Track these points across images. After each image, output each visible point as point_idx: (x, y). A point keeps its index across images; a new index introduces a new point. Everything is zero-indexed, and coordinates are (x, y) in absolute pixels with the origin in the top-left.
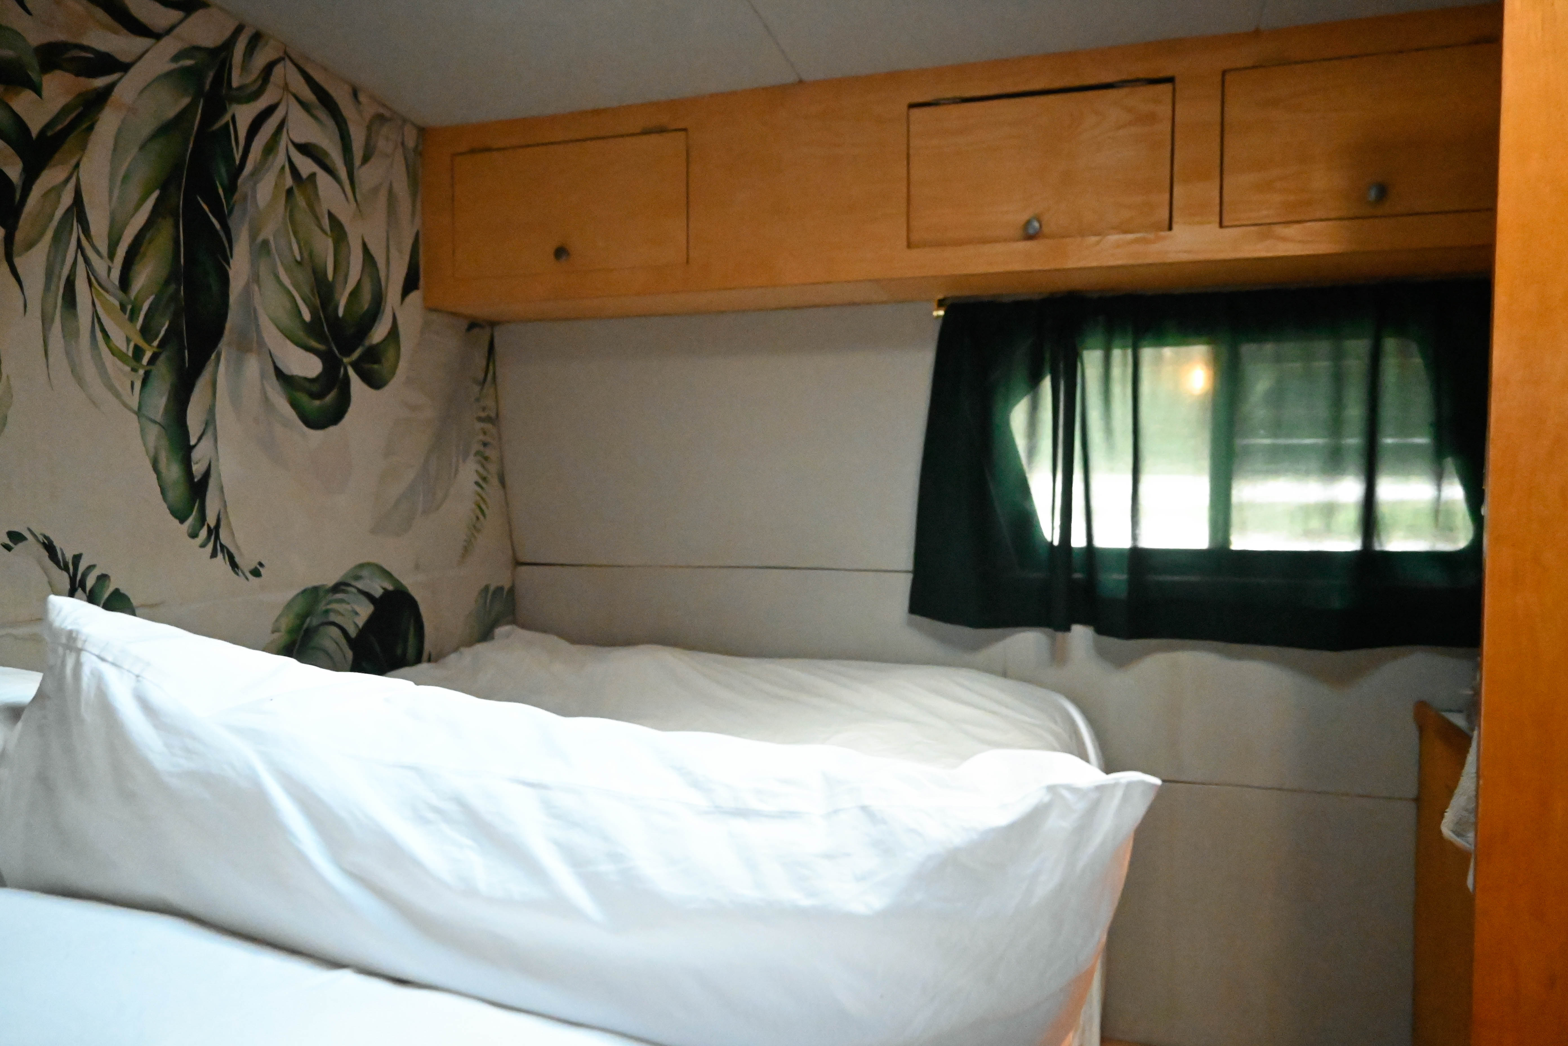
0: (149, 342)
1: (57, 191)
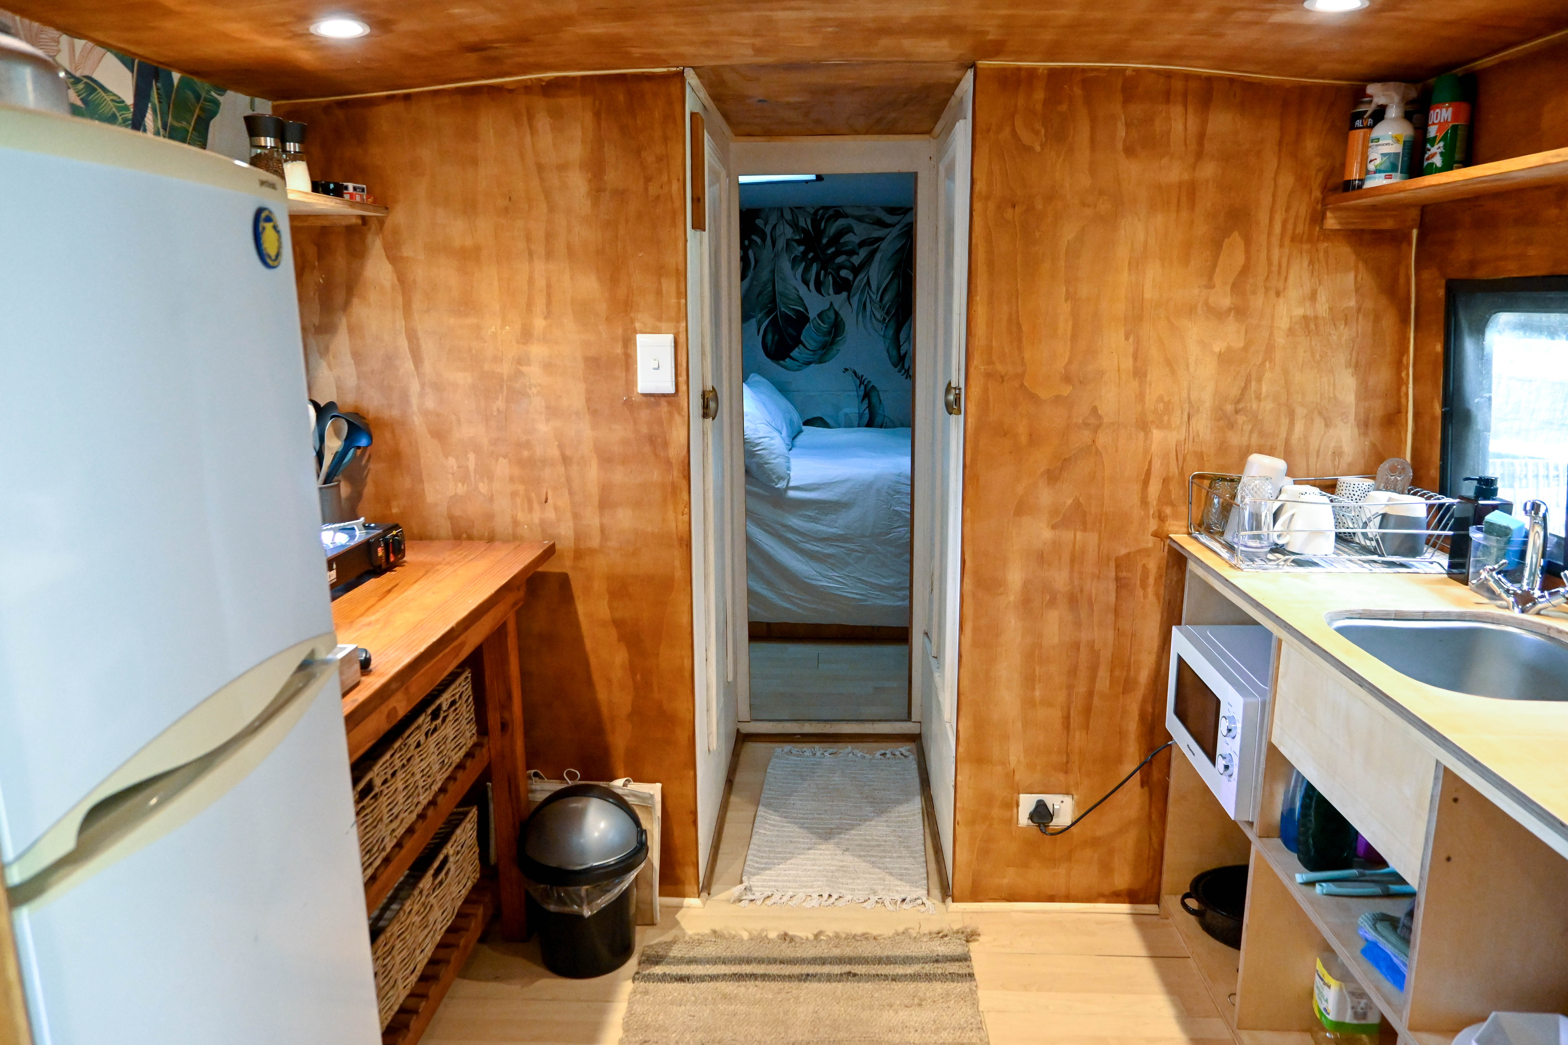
0: (888, 315)
1: (863, 279)
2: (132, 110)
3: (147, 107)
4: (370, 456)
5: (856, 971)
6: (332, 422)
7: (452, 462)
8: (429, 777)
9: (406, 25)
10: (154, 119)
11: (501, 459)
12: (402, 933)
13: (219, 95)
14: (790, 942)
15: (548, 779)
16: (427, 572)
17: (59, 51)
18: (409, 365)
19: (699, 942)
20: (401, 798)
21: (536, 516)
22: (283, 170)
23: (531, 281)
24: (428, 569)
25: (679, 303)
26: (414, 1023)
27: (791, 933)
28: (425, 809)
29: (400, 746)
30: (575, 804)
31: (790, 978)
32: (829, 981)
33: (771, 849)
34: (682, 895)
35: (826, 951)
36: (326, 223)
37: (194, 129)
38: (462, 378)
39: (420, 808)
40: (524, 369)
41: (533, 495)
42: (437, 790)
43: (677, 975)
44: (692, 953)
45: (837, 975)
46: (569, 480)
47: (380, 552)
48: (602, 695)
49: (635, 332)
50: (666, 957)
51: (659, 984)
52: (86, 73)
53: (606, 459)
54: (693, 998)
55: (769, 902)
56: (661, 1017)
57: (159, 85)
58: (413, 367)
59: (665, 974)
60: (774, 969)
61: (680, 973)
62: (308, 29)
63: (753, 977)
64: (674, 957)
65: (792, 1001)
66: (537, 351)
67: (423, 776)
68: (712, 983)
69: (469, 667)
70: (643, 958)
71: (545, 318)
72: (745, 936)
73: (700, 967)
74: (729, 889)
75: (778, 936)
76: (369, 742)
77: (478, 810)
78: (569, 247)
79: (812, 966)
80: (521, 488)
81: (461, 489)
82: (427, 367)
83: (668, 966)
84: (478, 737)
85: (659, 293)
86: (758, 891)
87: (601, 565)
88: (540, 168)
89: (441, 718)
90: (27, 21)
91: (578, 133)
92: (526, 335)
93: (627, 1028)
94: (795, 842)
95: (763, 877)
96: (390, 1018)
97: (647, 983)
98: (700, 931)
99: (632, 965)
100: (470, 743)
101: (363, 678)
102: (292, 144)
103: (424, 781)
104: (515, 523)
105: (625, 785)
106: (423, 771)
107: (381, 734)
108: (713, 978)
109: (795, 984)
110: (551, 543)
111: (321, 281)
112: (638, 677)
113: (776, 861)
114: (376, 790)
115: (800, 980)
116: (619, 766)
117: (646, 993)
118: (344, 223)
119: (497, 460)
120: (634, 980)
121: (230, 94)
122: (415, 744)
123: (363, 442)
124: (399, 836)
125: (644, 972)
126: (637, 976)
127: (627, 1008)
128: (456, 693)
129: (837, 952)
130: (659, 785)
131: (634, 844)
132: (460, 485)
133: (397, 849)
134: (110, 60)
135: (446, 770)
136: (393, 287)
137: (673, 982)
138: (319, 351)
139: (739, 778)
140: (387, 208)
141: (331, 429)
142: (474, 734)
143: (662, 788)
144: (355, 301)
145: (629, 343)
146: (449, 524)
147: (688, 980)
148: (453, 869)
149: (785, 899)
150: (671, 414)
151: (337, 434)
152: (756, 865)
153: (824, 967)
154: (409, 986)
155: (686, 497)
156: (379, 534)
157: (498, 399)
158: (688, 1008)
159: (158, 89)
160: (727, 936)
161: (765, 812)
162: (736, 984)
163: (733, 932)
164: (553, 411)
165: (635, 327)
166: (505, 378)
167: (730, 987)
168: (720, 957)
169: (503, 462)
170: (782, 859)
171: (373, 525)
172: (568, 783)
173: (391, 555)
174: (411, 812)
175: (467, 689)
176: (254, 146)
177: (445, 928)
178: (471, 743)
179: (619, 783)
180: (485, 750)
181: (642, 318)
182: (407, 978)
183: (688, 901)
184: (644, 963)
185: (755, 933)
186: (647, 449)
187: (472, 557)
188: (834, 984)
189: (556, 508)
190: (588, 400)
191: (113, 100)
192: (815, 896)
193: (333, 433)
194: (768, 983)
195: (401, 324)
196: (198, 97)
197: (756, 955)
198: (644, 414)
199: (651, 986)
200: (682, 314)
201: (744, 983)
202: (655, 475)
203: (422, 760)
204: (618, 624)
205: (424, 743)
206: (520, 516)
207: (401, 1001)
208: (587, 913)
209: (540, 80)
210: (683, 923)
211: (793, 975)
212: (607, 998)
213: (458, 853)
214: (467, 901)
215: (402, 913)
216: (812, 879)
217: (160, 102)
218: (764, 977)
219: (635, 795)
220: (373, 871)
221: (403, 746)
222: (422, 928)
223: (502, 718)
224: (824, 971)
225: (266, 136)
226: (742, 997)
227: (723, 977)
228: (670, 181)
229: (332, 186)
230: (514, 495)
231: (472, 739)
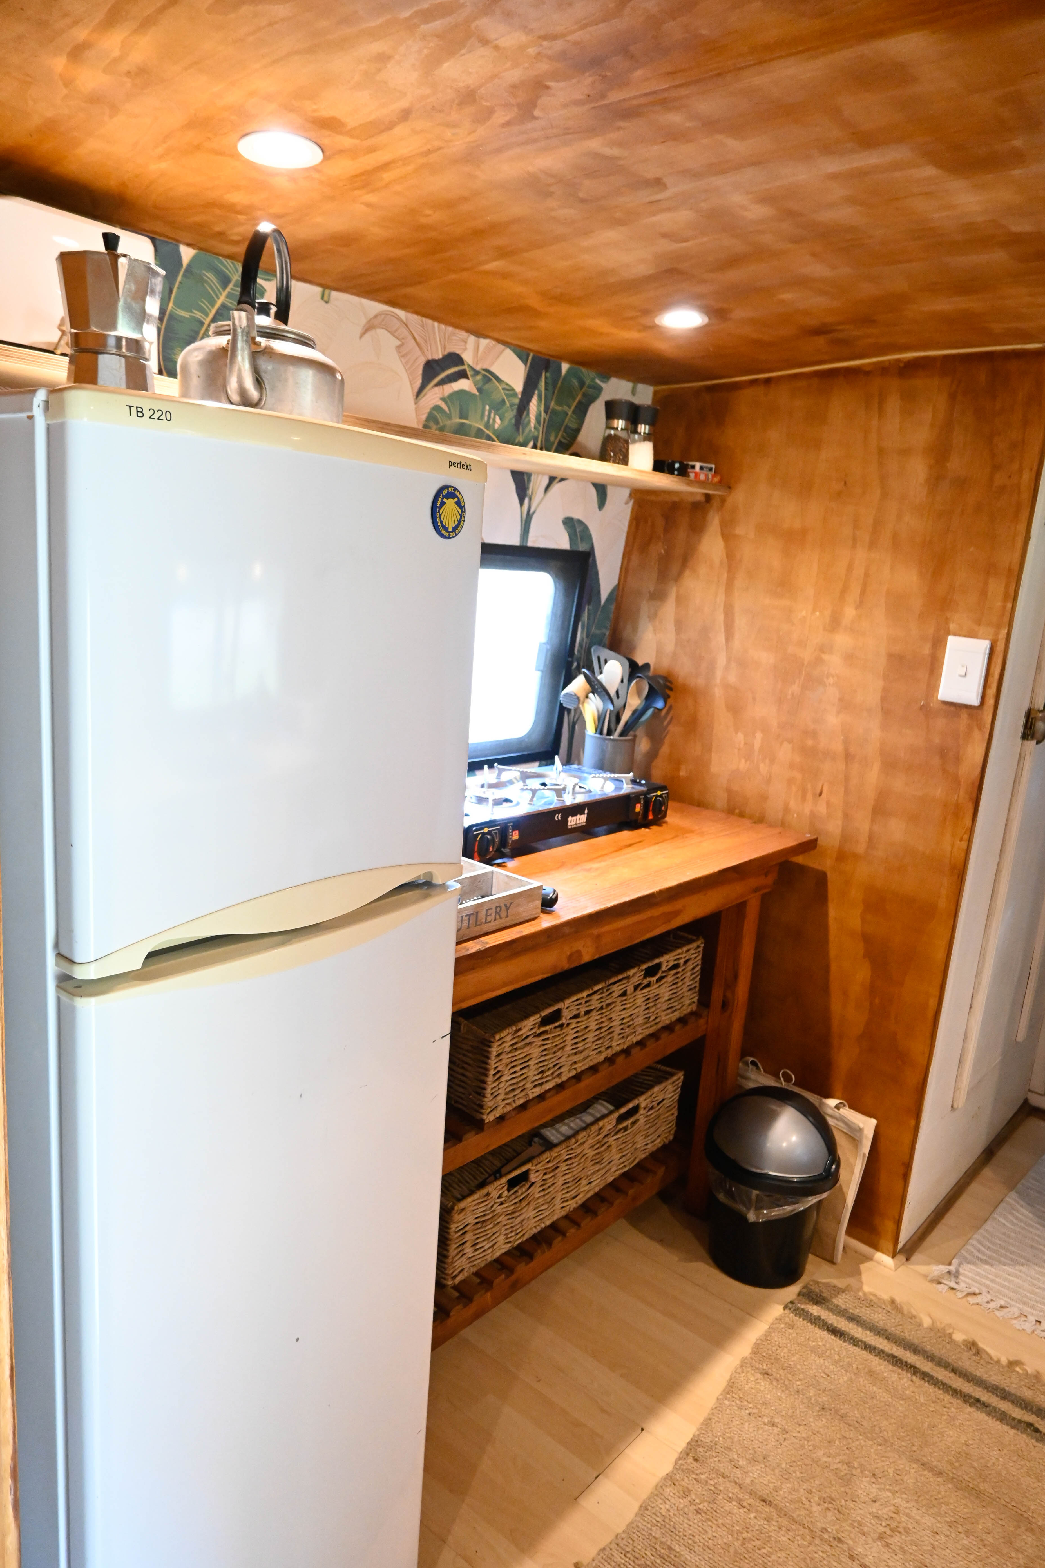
2: (520, 396)
3: (533, 393)
4: (671, 719)
5: (1040, 1427)
6: (636, 682)
7: (740, 737)
8: (629, 1026)
9: (740, 313)
10: (538, 404)
11: (786, 744)
12: (571, 1158)
13: (603, 382)
14: (974, 1355)
15: (765, 1071)
16: (677, 836)
17: (465, 349)
18: (722, 638)
19: (871, 1303)
20: (591, 1036)
21: (807, 809)
22: (627, 450)
23: (850, 568)
24: (681, 833)
25: (1004, 607)
26: (558, 1242)
27: (981, 1345)
28: (617, 1055)
29: (602, 988)
30: (773, 1106)
31: (956, 1393)
32: (1001, 1420)
33: (1003, 1244)
34: (876, 1247)
35: (1014, 1386)
36: (676, 499)
37: (574, 412)
38: (766, 658)
39: (610, 1053)
40: (825, 657)
41: (809, 786)
42: (634, 1042)
43: (832, 1325)
44: (858, 1311)
45: (1014, 1419)
46: (847, 779)
47: (638, 808)
48: (836, 1006)
49: (949, 633)
50: (828, 1301)
51: (809, 1324)
52: (485, 367)
53: (890, 764)
54: (837, 1357)
55: (972, 1300)
56: (795, 1358)
57: (548, 375)
58: (724, 640)
59: (819, 1318)
60: (941, 1374)
61: (835, 1325)
62: (654, 322)
63: (914, 1370)
64: (837, 1306)
65: (945, 1417)
66: (842, 640)
67: (622, 1024)
68: (864, 1352)
69: (703, 938)
70: (805, 1291)
71: (856, 608)
72: (927, 1322)
73: (860, 1329)
74: (929, 1264)
75: (964, 1341)
76: (545, 974)
77: (684, 1075)
78: (895, 536)
79: (990, 1394)
80: (798, 776)
81: (743, 765)
82: (736, 643)
83: (827, 1312)
84: (698, 1006)
85: (984, 593)
86: (965, 1282)
87: (862, 872)
88: (881, 452)
89: (657, 977)
90: (443, 326)
91: (927, 416)
92: (834, 624)
93: (757, 1349)
94: (1037, 1249)
95: (979, 1270)
96: (539, 1229)
97: (797, 1318)
98: (878, 1293)
99: (791, 1292)
100: (686, 1010)
101: (543, 915)
102: (643, 426)
103: (622, 1029)
104: (787, 810)
105: (837, 1107)
106: (623, 1019)
107: (558, 971)
108: (869, 1348)
109: (957, 1402)
110: (814, 837)
111: (663, 551)
112: (877, 1001)
113: (1002, 1259)
114: (564, 1021)
115: (965, 1401)
116: (838, 1087)
117: (792, 1326)
118: (691, 499)
119: (782, 743)
120: (785, 1307)
121: (614, 381)
122: (621, 992)
123: (660, 704)
124: (579, 1070)
125: (799, 1305)
126: (790, 1305)
127: (766, 1331)
128: (681, 958)
129: (1027, 1394)
130: (874, 1122)
131: (819, 1170)
132: (743, 761)
133: (574, 1081)
134: (509, 355)
135: (651, 1027)
136: (721, 563)
137: (824, 1330)
138: (649, 617)
139: (1006, 1152)
140: (730, 488)
141: (635, 688)
142: (694, 1002)
143: (877, 1127)
144: (687, 573)
145: (939, 645)
146: (726, 795)
147: (841, 1336)
148: (642, 1121)
149: (992, 1305)
150: (970, 728)
151: (639, 693)
152: (977, 1254)
153: (1002, 1402)
154: (567, 1209)
155: (968, 822)
156: (643, 791)
157: (795, 683)
158: (826, 1364)
159: (546, 378)
160: (905, 1312)
161: (1015, 1200)
162: (891, 1367)
163: (914, 1312)
164: (845, 704)
165: (949, 628)
166: (806, 663)
167: (882, 1367)
168: (886, 1330)
169: (787, 746)
170: (1012, 1260)
171: (643, 782)
172: (781, 1083)
173: (651, 813)
174: (600, 1052)
175: (695, 958)
176: (609, 427)
177: (618, 1173)
178: (689, 1010)
179: (832, 1102)
180: (702, 1021)
181: (959, 618)
182: (567, 1201)
183: (879, 1256)
184: (803, 1295)
185: (939, 1325)
186: (936, 761)
187: (728, 832)
188: (1006, 1428)
189: (828, 804)
190: (883, 699)
191: (504, 389)
192: (1032, 1319)
193: (635, 691)
194: (927, 1384)
195: (721, 598)
196: (582, 384)
197: (928, 1348)
198: (940, 723)
199: (800, 1322)
200: (1006, 619)
201: (900, 1371)
202: (938, 792)
203: (624, 1009)
204: (867, 939)
205: (631, 994)
206: (792, 804)
207: (555, 1218)
208: (752, 1217)
209: (899, 360)
210: (864, 1277)
211: (960, 1391)
212: (750, 1312)
213: (652, 1108)
214: (654, 1156)
215: (573, 1140)
216: (1038, 1299)
217: (546, 389)
218: (925, 1376)
219: (842, 1119)
220: (542, 1091)
221: (605, 990)
222: (593, 1162)
223: (724, 996)
224: (1000, 1406)
225: (618, 419)
226: (890, 1383)
227: (879, 1353)
228: (1021, 471)
229: (677, 465)
230: (791, 781)
231: (690, 1007)
